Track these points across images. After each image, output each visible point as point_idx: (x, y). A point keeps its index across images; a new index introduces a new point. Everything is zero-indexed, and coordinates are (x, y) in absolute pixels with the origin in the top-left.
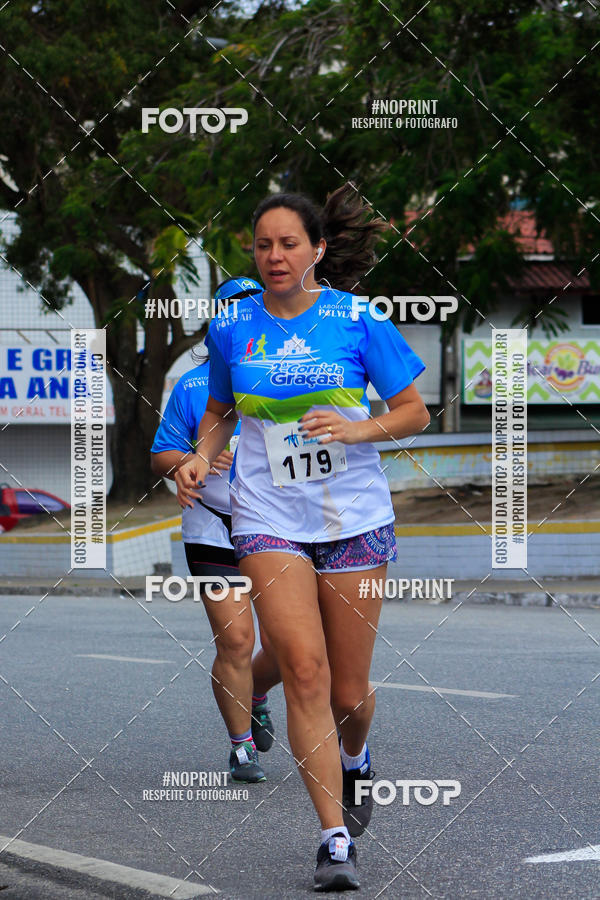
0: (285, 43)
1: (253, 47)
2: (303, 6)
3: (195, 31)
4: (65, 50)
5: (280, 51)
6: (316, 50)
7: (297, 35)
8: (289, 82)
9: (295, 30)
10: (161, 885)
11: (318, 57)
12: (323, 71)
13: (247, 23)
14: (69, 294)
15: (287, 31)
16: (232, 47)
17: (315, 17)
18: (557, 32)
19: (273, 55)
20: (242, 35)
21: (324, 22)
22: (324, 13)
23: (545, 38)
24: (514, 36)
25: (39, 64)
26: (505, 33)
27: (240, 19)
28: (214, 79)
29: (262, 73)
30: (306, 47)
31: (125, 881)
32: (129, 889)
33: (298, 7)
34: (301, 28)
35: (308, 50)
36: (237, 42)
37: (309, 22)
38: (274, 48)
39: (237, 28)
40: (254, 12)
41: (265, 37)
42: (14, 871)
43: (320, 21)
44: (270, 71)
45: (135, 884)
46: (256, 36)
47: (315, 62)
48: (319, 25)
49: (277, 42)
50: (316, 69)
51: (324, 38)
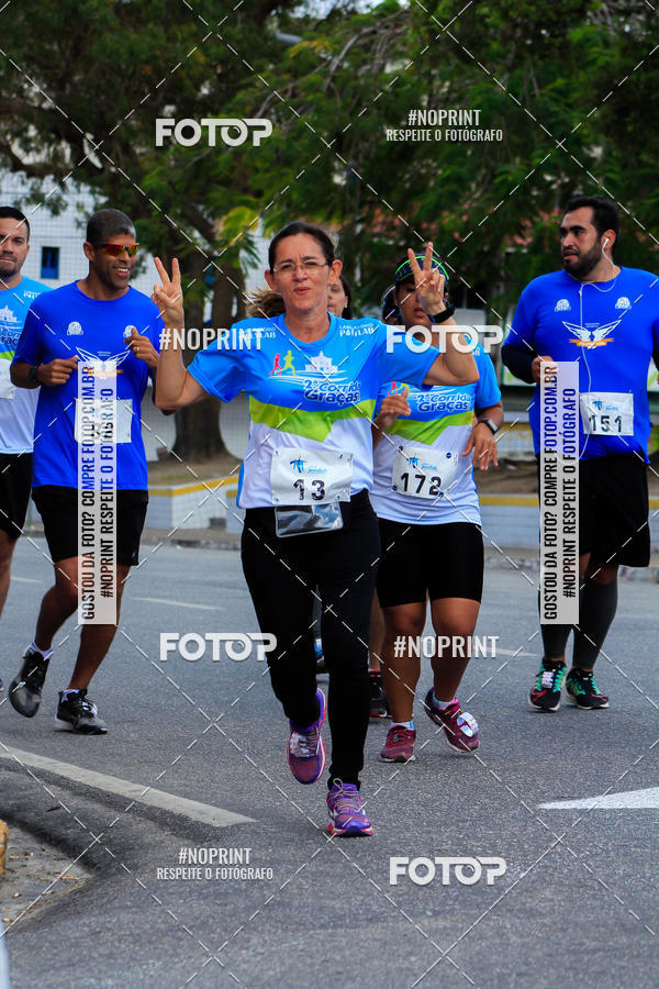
0: (355, 42)
1: (326, 43)
2: (373, 10)
3: (273, 26)
4: (148, 39)
5: (351, 48)
6: (383, 50)
7: (366, 35)
8: (356, 78)
9: (365, 30)
10: (201, 813)
11: (385, 58)
12: (389, 69)
13: (321, 23)
14: (144, 264)
15: (357, 31)
16: (306, 44)
17: (384, 20)
18: (606, 44)
19: (343, 53)
20: (315, 34)
21: (392, 25)
22: (391, 17)
23: (595, 49)
24: (565, 45)
25: (122, 50)
26: (557, 42)
27: (314, 19)
28: (288, 71)
29: (333, 68)
30: (373, 47)
31: (169, 807)
32: (172, 815)
33: (369, 11)
34: (371, 29)
35: (375, 51)
36: (311, 39)
37: (378, 24)
38: (343, 48)
39: (312, 26)
40: (328, 13)
41: (338, 35)
42: (66, 794)
43: (388, 23)
44: (339, 68)
45: (178, 811)
46: (328, 34)
47: (382, 62)
48: (387, 27)
49: (348, 40)
50: (382, 67)
51: (390, 39)
